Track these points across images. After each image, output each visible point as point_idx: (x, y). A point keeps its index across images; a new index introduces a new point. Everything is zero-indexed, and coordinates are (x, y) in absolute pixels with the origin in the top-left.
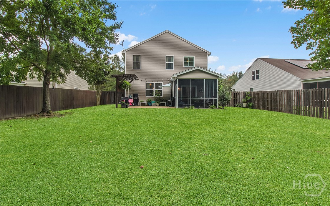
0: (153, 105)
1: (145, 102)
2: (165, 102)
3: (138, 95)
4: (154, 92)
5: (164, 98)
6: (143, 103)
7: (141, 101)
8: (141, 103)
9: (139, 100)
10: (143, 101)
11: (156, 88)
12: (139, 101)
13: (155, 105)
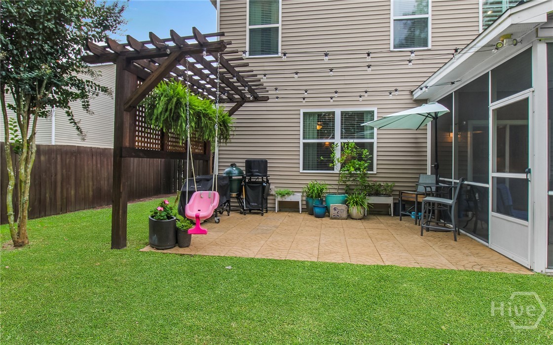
0: (332, 212)
1: (297, 197)
2: (390, 201)
3: (266, 167)
4: (337, 154)
5: (381, 181)
6: (288, 199)
7: (282, 190)
8: (279, 199)
9: (272, 186)
10: (288, 194)
11: (347, 132)
12: (273, 192)
13: (345, 215)
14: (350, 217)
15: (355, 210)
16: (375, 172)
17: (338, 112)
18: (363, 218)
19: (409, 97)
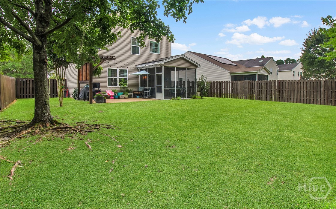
14: (125, 98)
15: (126, 96)
16: (128, 86)
17: (118, 69)
18: (128, 98)
19: (135, 67)
